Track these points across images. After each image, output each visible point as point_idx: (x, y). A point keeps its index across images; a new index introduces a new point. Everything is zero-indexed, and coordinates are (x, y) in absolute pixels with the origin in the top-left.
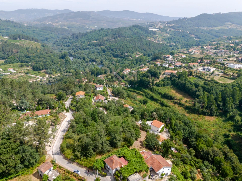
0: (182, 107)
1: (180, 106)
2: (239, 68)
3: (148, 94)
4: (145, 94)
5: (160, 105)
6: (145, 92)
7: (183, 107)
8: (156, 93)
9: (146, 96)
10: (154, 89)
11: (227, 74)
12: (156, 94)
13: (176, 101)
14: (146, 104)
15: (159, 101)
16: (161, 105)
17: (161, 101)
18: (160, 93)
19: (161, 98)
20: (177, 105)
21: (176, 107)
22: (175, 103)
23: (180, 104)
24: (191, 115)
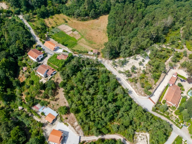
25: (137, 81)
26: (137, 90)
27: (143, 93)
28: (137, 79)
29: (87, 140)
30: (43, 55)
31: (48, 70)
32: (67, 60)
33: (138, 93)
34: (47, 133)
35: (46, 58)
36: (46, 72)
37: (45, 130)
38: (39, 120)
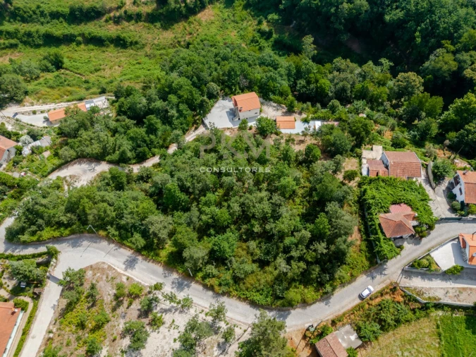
0: (141, 21)
1: (137, 22)
3: (29, 35)
4: (18, 39)
5: (91, 47)
6: (8, 33)
7: (143, 19)
8: (42, 20)
9: (25, 43)
10: (25, 12)
12: (48, 22)
13: (118, 14)
14: (64, 66)
15: (80, 38)
16: (96, 46)
17: (86, 35)
18: (55, 15)
19: (73, 26)
20: (126, 24)
21: (131, 31)
22: (117, 21)
23: (129, 17)
24: (174, 29)
25: (114, 303)
26: (111, 274)
27: (89, 274)
28: (114, 309)
29: (194, 134)
30: (462, 202)
31: (387, 167)
32: (372, 220)
33: (106, 266)
34: (270, 108)
35: (448, 207)
36: (385, 162)
37: (278, 109)
38: (304, 116)
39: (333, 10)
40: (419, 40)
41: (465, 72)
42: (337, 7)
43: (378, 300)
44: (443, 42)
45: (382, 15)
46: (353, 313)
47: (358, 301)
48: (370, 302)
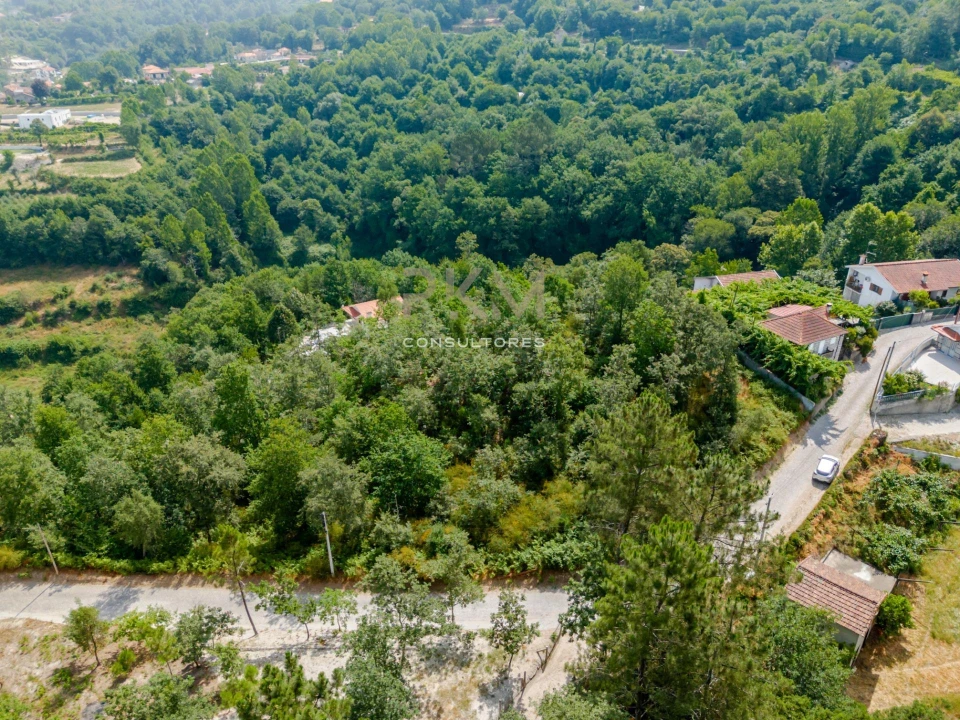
0: (108, 317)
1: (99, 319)
2: (68, 121)
7: (113, 312)
11: (79, 149)
13: (53, 309)
20: (72, 324)
21: (84, 334)
22: (51, 322)
25: (55, 693)
26: (38, 635)
28: (55, 707)
33: (18, 624)
39: (492, 221)
40: (652, 221)
41: (750, 231)
42: (499, 217)
43: (862, 483)
44: (693, 208)
45: (577, 213)
46: (827, 516)
47: (819, 494)
48: (850, 485)
